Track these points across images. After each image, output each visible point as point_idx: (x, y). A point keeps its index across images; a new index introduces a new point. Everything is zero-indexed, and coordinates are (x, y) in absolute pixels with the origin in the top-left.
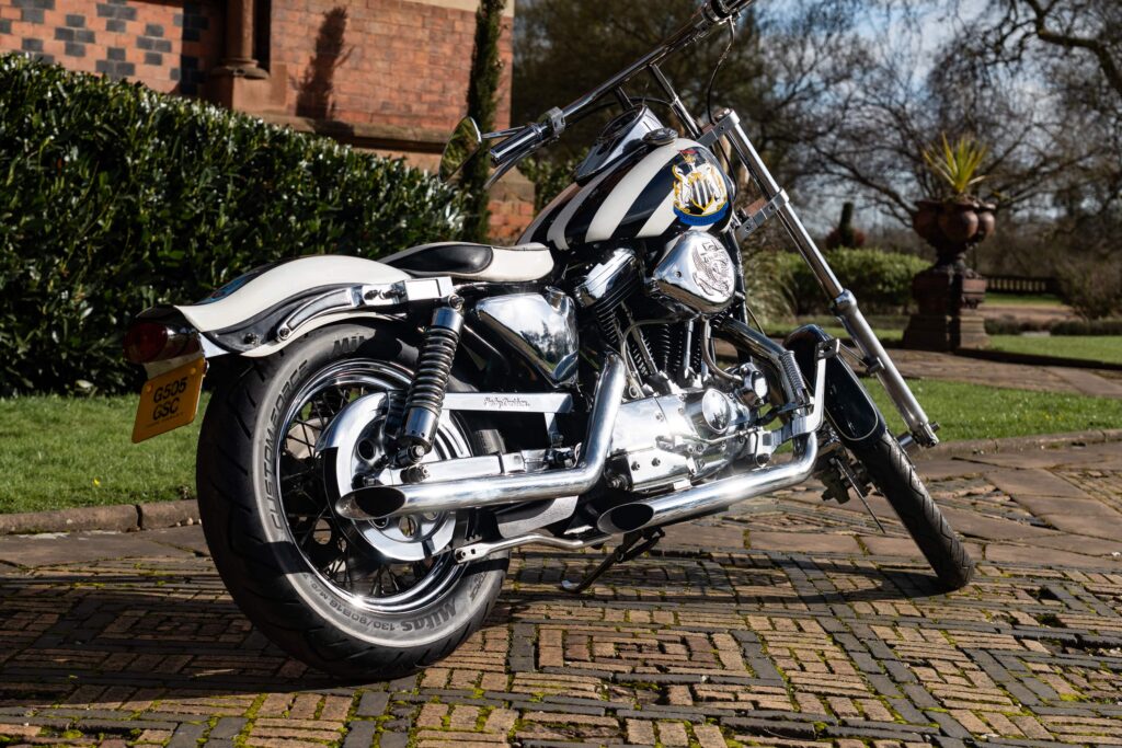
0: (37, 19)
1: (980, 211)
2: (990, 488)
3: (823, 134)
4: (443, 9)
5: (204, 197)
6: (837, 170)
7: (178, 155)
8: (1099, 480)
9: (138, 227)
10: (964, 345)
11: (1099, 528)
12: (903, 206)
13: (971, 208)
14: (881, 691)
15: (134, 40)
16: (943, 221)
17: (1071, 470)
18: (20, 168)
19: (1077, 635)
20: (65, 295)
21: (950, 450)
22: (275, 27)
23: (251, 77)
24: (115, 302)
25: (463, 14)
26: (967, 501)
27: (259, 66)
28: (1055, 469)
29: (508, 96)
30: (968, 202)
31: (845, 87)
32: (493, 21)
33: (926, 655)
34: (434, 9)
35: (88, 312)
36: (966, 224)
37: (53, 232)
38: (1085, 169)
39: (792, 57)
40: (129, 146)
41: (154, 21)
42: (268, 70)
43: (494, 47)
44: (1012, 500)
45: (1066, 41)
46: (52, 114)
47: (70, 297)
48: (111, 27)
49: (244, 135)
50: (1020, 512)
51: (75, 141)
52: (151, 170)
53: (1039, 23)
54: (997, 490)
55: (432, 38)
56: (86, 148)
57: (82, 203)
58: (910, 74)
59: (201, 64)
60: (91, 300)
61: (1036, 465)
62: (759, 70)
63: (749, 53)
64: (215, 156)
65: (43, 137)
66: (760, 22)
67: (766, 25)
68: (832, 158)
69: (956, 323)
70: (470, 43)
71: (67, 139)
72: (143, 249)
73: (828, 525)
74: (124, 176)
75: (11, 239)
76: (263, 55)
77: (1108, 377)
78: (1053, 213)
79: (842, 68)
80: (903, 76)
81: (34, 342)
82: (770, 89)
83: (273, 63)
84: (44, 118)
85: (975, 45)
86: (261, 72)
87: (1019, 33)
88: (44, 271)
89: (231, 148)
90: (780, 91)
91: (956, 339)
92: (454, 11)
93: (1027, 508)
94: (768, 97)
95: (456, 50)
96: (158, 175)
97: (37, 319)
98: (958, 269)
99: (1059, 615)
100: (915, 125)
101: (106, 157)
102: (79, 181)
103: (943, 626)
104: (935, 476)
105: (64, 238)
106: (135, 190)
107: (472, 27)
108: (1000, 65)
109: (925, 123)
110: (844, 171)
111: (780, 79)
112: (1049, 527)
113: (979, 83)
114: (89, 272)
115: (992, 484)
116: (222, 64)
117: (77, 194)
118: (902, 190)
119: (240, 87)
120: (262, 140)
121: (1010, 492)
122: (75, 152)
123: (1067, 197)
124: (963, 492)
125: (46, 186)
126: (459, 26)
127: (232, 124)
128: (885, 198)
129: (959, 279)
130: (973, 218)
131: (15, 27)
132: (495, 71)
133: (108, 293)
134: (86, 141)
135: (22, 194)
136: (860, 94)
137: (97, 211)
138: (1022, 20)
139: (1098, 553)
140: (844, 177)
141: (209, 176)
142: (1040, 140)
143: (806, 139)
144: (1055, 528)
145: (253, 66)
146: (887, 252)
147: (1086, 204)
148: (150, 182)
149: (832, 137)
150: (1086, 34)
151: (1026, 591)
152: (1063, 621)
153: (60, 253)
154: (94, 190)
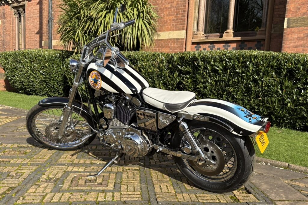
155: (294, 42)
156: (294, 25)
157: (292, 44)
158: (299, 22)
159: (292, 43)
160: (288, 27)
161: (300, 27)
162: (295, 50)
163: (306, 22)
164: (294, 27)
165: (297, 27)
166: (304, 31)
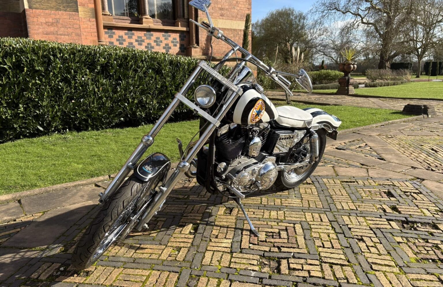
0: (150, 39)
1: (353, 65)
2: (365, 144)
3: (318, 46)
4: (236, 29)
5: (181, 78)
6: (320, 53)
7: (174, 70)
8: (391, 139)
9: (167, 87)
10: (350, 93)
11: (397, 160)
12: (334, 59)
13: (351, 64)
14: (350, 260)
15: (170, 41)
16: (345, 67)
17: (383, 135)
18: (138, 75)
19: (406, 218)
20: (151, 103)
21: (352, 130)
22: (200, 36)
23: (195, 48)
24: (163, 103)
25: (240, 30)
26: (360, 149)
27: (197, 45)
28: (379, 135)
29: (251, 47)
30: (351, 63)
31: (322, 36)
32: (247, 32)
33: (361, 234)
34: (234, 30)
35: (158, 105)
36: (350, 67)
37: (147, 89)
38: (371, 50)
39: (312, 31)
40: (163, 68)
41: (174, 37)
42: (199, 46)
43: (247, 37)
44: (371, 148)
45: (368, 23)
46: (144, 62)
47: (153, 103)
48: (166, 39)
49: (189, 64)
50: (374, 153)
51: (150, 68)
52: (168, 73)
53: (362, 20)
54: (366, 145)
55: (234, 36)
56: (153, 70)
57: (153, 82)
58: (335, 33)
59: (185, 45)
60: (158, 103)
61: (374, 134)
62: (305, 35)
63: (304, 31)
64: (183, 69)
65: (143, 68)
66: (305, 25)
67: (306, 25)
68: (320, 51)
69: (348, 89)
70: (242, 37)
71: (149, 68)
72: (168, 91)
73: (325, 163)
74: (162, 75)
75: (138, 92)
76: (198, 43)
77: (382, 100)
78: (363, 58)
79: (322, 33)
80: (334, 34)
81: (146, 113)
82: (307, 38)
83: (200, 44)
84: (143, 63)
85: (349, 26)
86: (197, 47)
87: (358, 23)
88: (147, 98)
89: (186, 67)
90: (309, 38)
91: (348, 92)
92: (238, 30)
93: (375, 152)
94: (307, 39)
95: (239, 38)
96: (170, 74)
97: (146, 108)
98: (349, 77)
99: (397, 206)
100: (336, 43)
101: (158, 72)
102: (152, 77)
103: (364, 215)
104: (350, 140)
105: (150, 90)
106: (165, 79)
107: (242, 33)
108: (354, 30)
109: (338, 43)
110: (322, 53)
111: (309, 35)
112: (382, 159)
113: (349, 33)
114: (157, 97)
115: (365, 142)
116: (189, 45)
117: (152, 80)
118: (333, 56)
119: (193, 50)
120: (193, 65)
121: (370, 145)
122: (150, 71)
123: (367, 55)
124: (358, 146)
125: (145, 79)
126: (239, 33)
127: (186, 62)
128: (330, 58)
129: (349, 79)
130: (352, 66)
131: (145, 41)
132: (248, 43)
133: (162, 101)
134: (153, 68)
135: (139, 81)
136: (325, 38)
137: (157, 84)
138: (358, 20)
139: (399, 171)
140: (322, 55)
141: (182, 74)
142: (362, 44)
143: (314, 47)
144: (385, 160)
145: (196, 45)
146: (331, 70)
147: (370, 56)
148: (168, 76)
149: (320, 46)
150: (372, 22)
151: (384, 192)
152: (399, 209)
153: (150, 94)
154: (156, 79)
155: (43, 28)
156: (37, 5)
157: (41, 30)
158: (43, 3)
159: (40, 28)
160: (30, 7)
161: (46, 10)
162: (46, 38)
163: (52, 5)
164: (38, 9)
165: (43, 9)
166: (52, 16)
